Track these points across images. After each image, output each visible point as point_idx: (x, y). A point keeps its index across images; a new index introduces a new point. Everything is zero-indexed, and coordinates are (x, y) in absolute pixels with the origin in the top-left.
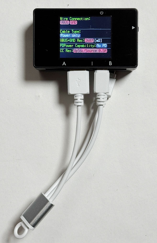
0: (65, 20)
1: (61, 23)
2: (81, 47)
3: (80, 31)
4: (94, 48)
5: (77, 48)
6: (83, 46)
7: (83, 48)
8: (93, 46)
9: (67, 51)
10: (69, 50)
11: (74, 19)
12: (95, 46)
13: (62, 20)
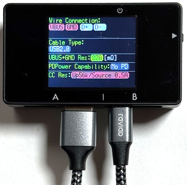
0: (58, 22)
1: (51, 28)
2: (84, 70)
3: (82, 42)
4: (107, 70)
5: (78, 70)
6: (87, 67)
7: (87, 70)
8: (105, 67)
9: (61, 75)
10: (63, 75)
11: (73, 20)
12: (108, 66)
13: (53, 23)
